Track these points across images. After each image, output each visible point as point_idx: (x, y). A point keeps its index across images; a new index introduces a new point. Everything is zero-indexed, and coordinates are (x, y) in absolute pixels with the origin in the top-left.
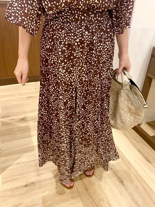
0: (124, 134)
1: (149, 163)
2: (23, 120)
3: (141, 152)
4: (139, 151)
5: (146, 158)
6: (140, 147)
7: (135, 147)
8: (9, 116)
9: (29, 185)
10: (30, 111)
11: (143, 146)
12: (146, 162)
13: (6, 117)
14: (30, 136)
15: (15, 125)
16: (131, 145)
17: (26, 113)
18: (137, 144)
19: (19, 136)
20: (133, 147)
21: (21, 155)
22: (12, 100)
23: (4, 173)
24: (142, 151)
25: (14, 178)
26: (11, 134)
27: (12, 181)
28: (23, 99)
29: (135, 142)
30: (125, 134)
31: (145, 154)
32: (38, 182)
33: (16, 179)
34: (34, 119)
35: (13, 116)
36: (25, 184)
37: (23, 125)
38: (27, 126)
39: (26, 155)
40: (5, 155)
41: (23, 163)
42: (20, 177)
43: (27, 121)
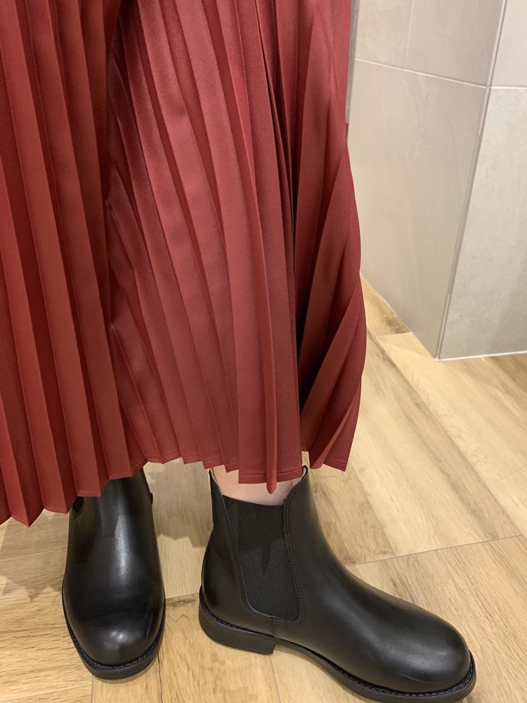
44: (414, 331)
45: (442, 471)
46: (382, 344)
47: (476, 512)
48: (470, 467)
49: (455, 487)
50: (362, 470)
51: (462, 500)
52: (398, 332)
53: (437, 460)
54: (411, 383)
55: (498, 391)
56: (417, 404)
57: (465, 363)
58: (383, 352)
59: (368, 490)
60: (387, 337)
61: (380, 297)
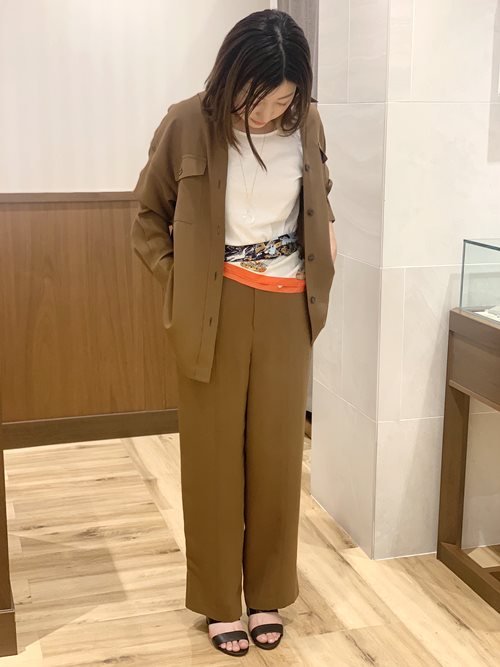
0: (407, 570)
1: (463, 629)
2: (89, 534)
3: (447, 609)
4: (442, 606)
5: (459, 620)
6: (448, 598)
7: (433, 598)
8: (42, 527)
9: (115, 660)
10: (111, 515)
11: (457, 595)
12: (454, 626)
13: (35, 528)
14: (114, 571)
15: (65, 547)
16: (423, 593)
17: (96, 518)
18: (441, 591)
19: (78, 569)
20: (427, 597)
21: (89, 607)
22: (48, 486)
23: (43, 639)
24: (451, 606)
25: (74, 649)
26: (53, 566)
27: (68, 652)
28: (85, 484)
29: (435, 587)
30: (411, 569)
31: (457, 611)
32: (139, 655)
33: (80, 650)
34: (124, 533)
35: (54, 525)
36: (104, 659)
37: (90, 545)
38: (103, 549)
39: (102, 607)
40: (44, 607)
41: (97, 622)
42: (91, 646)
43: (101, 537)
44: (361, 547)
45: (369, 604)
46: (342, 554)
48: (384, 603)
49: (374, 609)
50: (333, 606)
51: (377, 613)
54: (358, 572)
55: (402, 573)
56: (360, 581)
57: (388, 561)
58: (343, 558)
60: (345, 550)
61: (341, 528)
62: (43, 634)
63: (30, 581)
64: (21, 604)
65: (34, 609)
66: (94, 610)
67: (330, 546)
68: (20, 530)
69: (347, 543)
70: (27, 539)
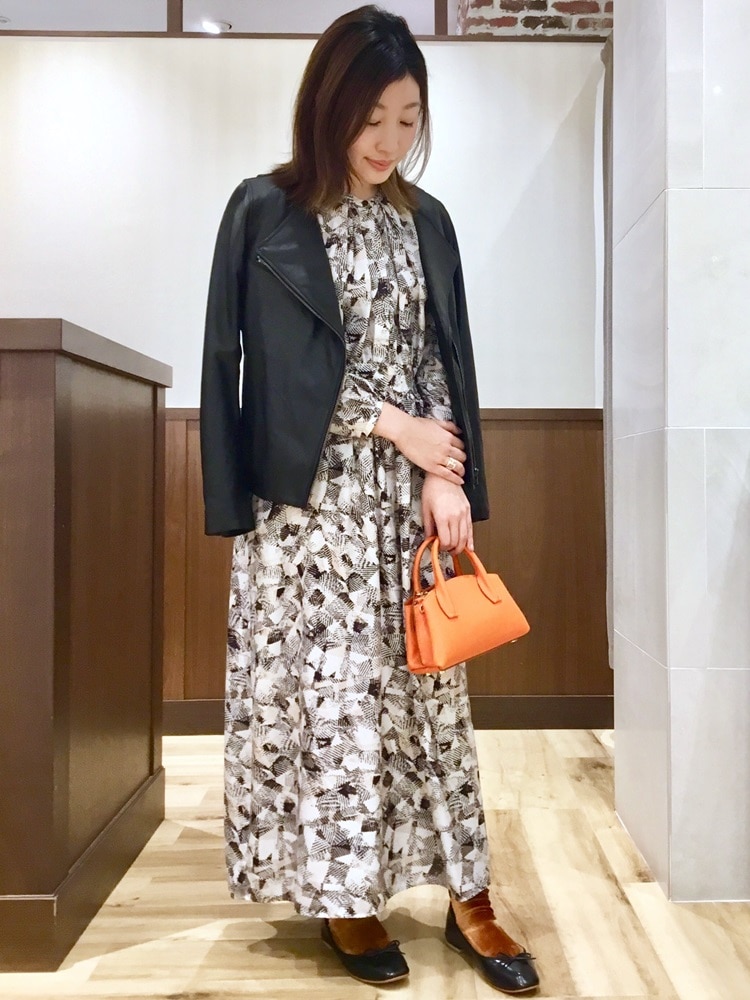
44: (659, 882)
45: (635, 962)
46: (626, 890)
47: (649, 984)
48: (659, 963)
49: (640, 970)
50: (572, 958)
51: (642, 977)
52: (644, 881)
53: (634, 958)
54: (638, 914)
56: (635, 928)
57: (695, 905)
58: (623, 894)
59: (571, 967)
60: (632, 884)
61: (640, 856)
62: (117, 946)
63: (155, 880)
64: (119, 906)
65: (130, 914)
66: (208, 925)
67: (612, 878)
68: (193, 819)
69: (640, 875)
70: (191, 830)
